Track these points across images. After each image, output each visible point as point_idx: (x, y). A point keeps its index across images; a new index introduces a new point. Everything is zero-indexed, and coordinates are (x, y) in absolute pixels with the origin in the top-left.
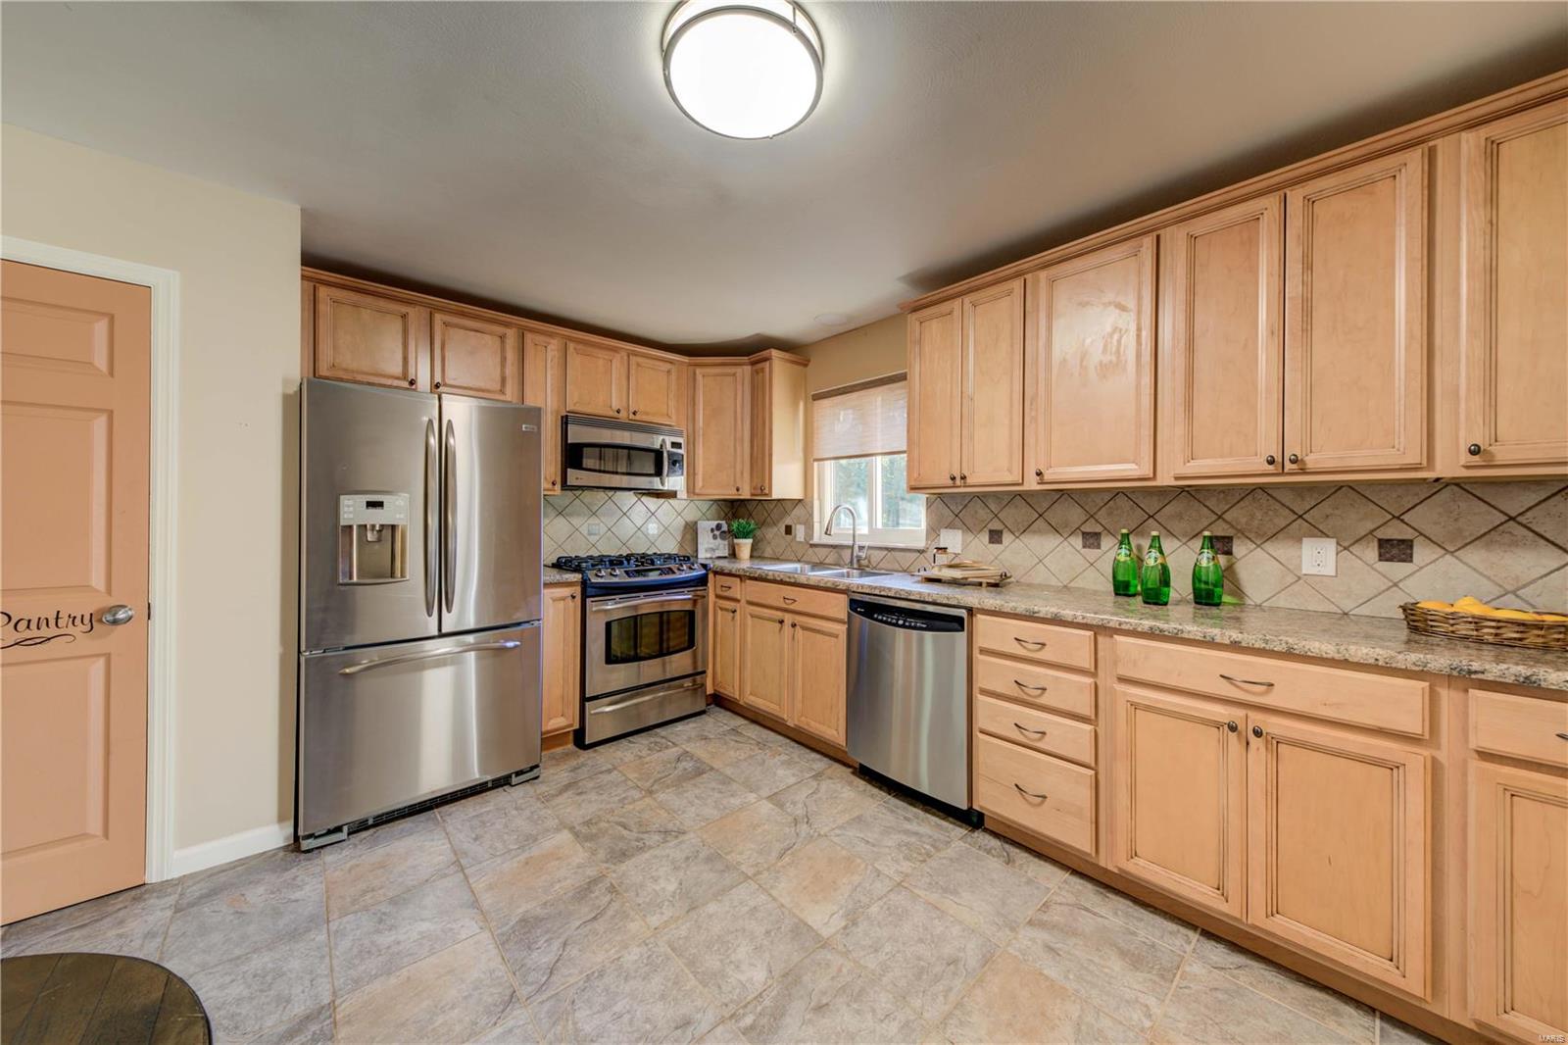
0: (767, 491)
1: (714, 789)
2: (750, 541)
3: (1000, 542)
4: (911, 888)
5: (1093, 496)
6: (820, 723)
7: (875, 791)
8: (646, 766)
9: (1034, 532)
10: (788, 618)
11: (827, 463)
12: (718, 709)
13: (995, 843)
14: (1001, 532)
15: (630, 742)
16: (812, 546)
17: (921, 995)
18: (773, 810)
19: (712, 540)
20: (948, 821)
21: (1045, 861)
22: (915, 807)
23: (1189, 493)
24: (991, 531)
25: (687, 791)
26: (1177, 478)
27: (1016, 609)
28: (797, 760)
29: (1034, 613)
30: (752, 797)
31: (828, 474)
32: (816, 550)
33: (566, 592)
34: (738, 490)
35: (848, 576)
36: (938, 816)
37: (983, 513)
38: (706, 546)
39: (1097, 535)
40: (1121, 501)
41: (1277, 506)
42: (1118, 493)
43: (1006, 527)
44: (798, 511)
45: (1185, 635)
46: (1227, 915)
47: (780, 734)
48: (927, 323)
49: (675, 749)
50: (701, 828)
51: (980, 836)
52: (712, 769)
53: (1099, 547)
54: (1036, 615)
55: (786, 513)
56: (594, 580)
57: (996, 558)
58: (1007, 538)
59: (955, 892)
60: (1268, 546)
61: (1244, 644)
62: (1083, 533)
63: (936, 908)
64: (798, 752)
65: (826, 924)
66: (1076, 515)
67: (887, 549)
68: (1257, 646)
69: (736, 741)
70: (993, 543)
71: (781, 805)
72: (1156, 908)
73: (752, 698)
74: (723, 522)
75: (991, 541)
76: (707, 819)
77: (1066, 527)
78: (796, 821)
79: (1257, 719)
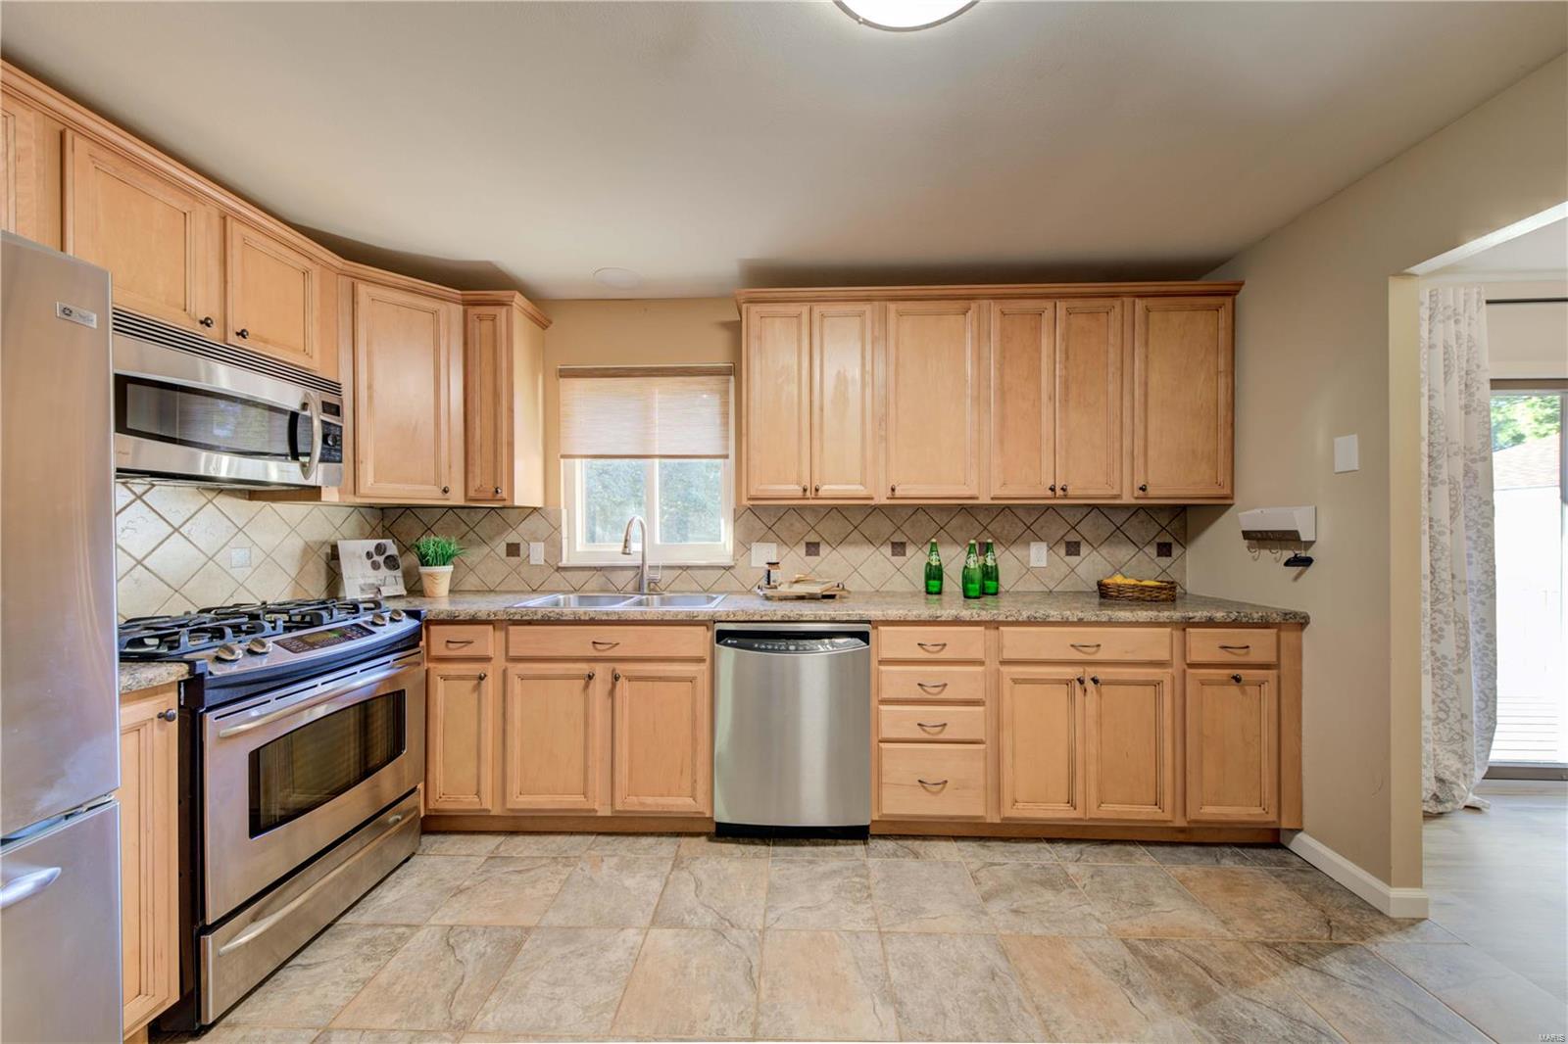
0: (504, 494)
1: (564, 957)
2: (449, 568)
3: (817, 554)
4: (892, 929)
5: (899, 510)
6: (662, 796)
7: (752, 849)
8: (398, 988)
9: (851, 543)
10: (601, 671)
11: (578, 461)
12: (432, 838)
13: (890, 845)
14: (818, 544)
15: (305, 967)
16: (559, 569)
17: (1013, 1024)
18: (678, 935)
19: (370, 572)
20: (840, 845)
21: (931, 840)
22: (803, 846)
23: (967, 510)
24: (808, 544)
25: (526, 986)
26: (992, 499)
27: (920, 616)
28: (631, 856)
29: (937, 617)
30: (631, 935)
31: (579, 475)
32: (568, 575)
33: (149, 708)
34: (445, 491)
35: (648, 605)
36: (829, 845)
37: (799, 526)
38: (361, 581)
39: (903, 544)
40: (921, 515)
41: (1017, 520)
42: (918, 509)
43: (823, 538)
44: (533, 522)
45: (1051, 619)
46: (1075, 819)
47: (572, 833)
48: (768, 320)
49: (422, 934)
50: (614, 1022)
51: (873, 843)
52: (527, 930)
53: (904, 554)
54: (939, 619)
55: (508, 526)
56: (219, 671)
57: (813, 570)
58: (824, 550)
59: (922, 910)
60: (1013, 549)
61: (1085, 620)
62: (892, 543)
63: (930, 934)
64: (623, 845)
65: (881, 1025)
66: (886, 527)
67: (680, 567)
68: (1093, 619)
69: (520, 872)
70: (810, 555)
71: (678, 924)
72: (1015, 838)
73: (522, 798)
74: (388, 542)
75: (808, 554)
76: (607, 1004)
77: (878, 537)
78: (719, 933)
79: (1092, 671)
